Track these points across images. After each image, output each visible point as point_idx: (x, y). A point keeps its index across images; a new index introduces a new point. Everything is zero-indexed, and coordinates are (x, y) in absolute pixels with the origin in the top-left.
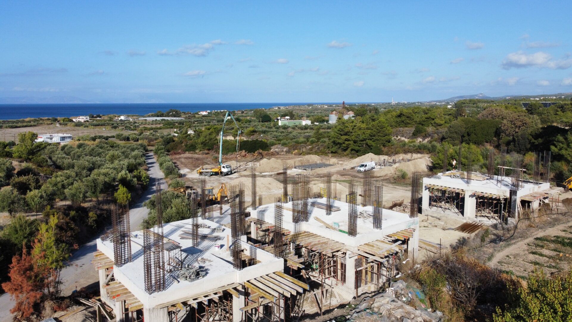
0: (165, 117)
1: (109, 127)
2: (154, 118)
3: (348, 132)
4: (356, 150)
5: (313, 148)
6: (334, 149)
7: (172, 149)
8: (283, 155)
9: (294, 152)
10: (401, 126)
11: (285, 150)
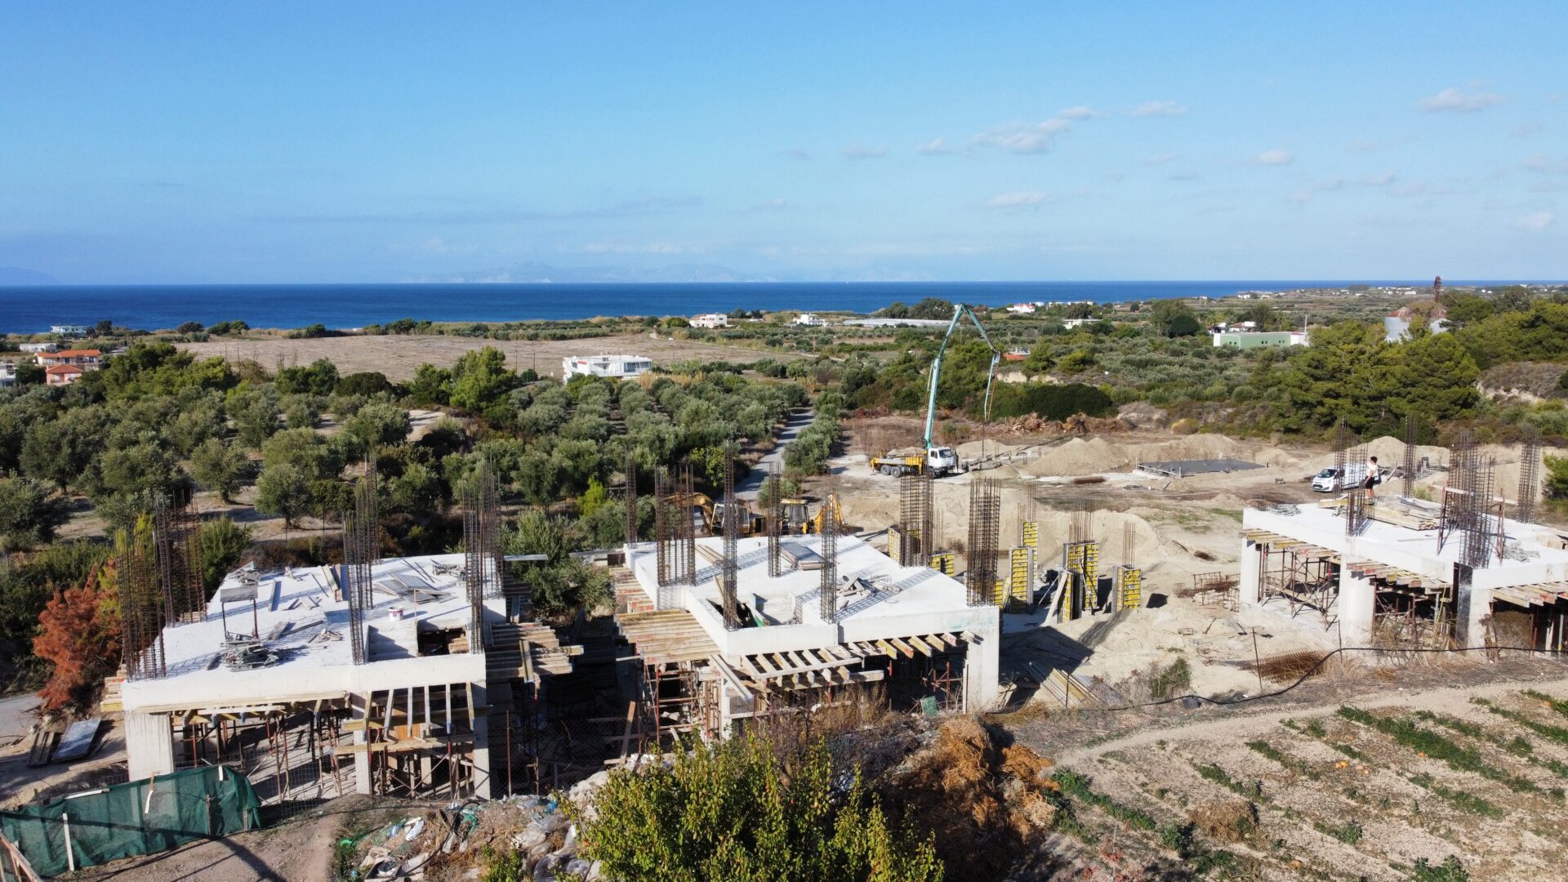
0: (912, 317)
1: (761, 343)
2: (881, 322)
3: (1335, 370)
4: (1354, 425)
5: (1236, 414)
6: (1293, 420)
7: (864, 402)
8: (1147, 430)
9: (1174, 425)
10: (1531, 355)
11: (1156, 417)
